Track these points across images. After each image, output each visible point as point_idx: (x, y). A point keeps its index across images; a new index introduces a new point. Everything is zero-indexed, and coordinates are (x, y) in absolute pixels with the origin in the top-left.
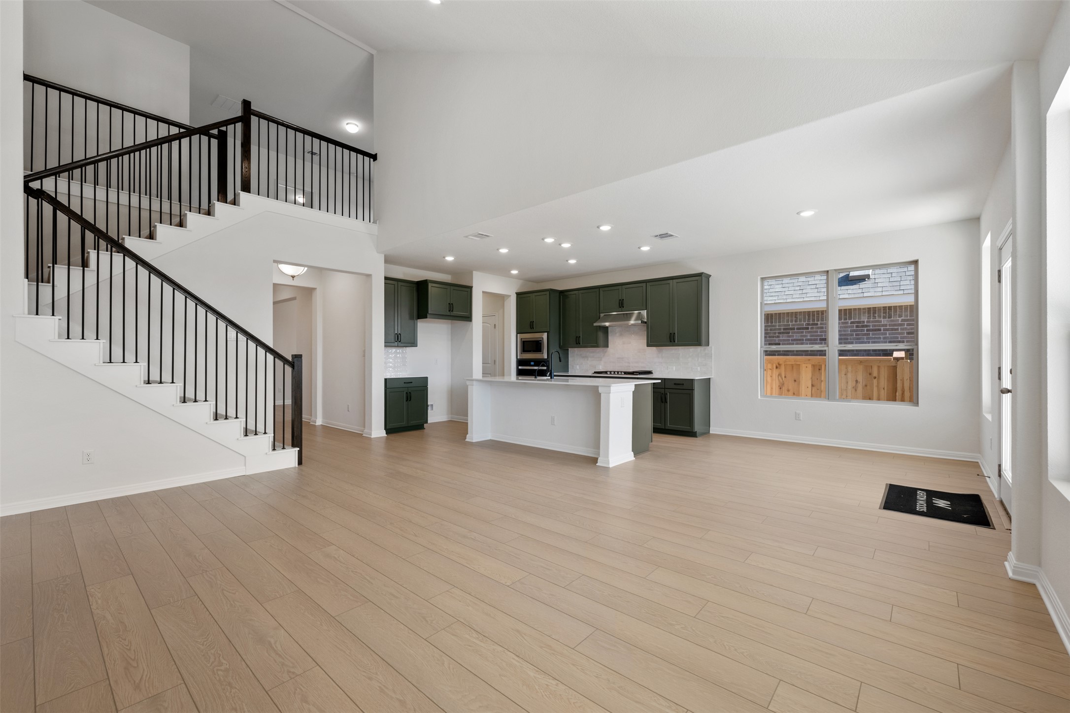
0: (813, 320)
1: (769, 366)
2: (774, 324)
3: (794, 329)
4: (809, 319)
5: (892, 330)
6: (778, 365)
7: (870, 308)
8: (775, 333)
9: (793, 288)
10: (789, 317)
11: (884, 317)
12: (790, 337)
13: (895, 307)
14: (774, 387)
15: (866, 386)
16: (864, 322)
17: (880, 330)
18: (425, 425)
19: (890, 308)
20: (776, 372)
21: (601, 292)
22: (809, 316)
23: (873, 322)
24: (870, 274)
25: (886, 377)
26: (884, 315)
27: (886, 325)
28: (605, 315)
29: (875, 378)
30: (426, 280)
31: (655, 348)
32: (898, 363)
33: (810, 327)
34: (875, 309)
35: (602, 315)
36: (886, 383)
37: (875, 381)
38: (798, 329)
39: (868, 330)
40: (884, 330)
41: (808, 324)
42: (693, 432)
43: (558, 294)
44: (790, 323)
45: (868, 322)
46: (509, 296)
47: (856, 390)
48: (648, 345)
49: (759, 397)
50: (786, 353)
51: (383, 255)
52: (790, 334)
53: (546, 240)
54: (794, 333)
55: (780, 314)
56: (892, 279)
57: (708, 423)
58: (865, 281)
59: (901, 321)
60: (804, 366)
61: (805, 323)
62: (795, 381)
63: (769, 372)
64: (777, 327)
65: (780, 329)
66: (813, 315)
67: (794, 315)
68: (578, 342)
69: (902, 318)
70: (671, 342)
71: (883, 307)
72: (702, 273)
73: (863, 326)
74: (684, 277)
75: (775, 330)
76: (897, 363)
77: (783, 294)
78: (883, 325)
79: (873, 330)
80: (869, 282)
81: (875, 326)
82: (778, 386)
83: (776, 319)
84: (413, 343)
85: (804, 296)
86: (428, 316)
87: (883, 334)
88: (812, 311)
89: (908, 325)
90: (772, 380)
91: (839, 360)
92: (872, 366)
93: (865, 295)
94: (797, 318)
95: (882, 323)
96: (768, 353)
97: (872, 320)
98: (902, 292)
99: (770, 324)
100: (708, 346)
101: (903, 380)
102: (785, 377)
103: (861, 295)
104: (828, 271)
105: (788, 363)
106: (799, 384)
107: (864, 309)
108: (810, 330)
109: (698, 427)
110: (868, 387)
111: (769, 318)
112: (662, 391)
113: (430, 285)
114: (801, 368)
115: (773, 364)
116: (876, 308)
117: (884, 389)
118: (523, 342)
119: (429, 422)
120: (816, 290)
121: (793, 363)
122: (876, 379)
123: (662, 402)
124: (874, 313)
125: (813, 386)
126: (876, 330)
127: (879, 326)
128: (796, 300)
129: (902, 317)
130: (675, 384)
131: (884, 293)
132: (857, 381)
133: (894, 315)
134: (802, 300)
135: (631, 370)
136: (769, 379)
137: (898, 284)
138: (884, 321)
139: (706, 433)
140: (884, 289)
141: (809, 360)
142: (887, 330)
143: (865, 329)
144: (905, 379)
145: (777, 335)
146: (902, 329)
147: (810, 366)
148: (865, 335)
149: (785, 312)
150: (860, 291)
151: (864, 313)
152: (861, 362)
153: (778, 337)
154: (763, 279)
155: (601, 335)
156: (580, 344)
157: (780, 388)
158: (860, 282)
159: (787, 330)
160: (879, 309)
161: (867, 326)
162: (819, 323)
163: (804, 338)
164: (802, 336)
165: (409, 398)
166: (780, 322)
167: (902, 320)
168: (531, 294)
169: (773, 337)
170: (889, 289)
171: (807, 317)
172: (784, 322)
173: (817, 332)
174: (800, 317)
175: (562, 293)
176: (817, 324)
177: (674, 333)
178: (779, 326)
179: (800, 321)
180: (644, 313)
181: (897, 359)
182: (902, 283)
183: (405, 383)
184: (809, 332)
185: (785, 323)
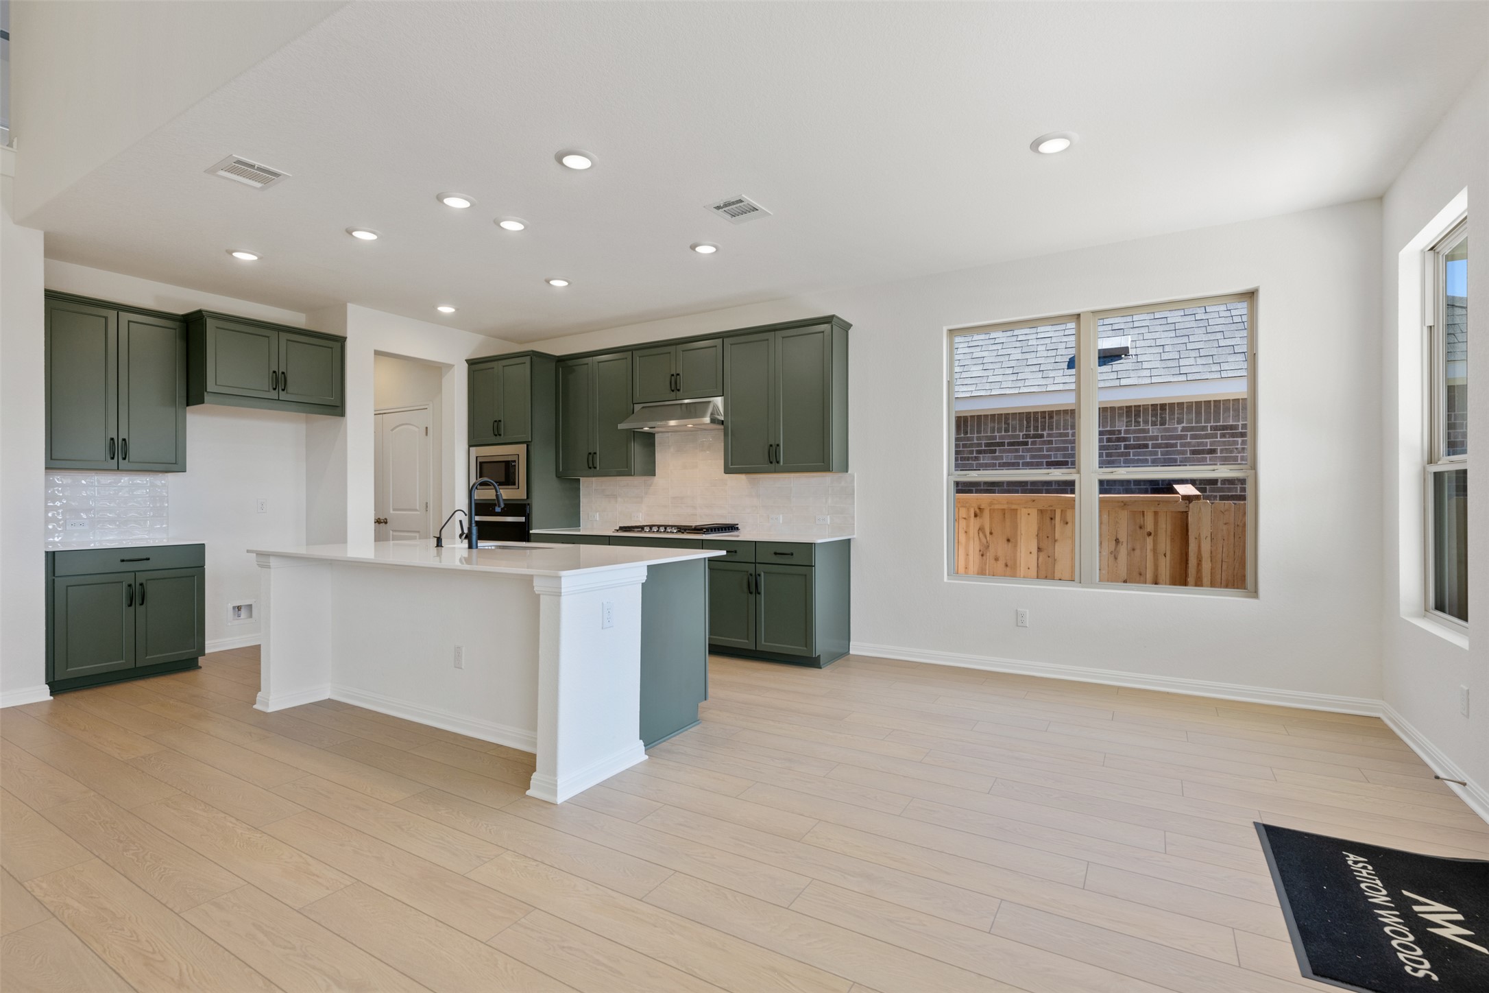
0: (1036, 429)
1: (963, 512)
2: (969, 435)
3: (1002, 444)
4: (1028, 427)
5: (1167, 446)
6: (978, 511)
7: (1131, 407)
8: (971, 452)
9: (1001, 371)
10: (994, 422)
11: (1154, 424)
12: (996, 460)
13: (1172, 405)
14: (971, 552)
15: (1134, 550)
16: (1120, 432)
17: (1146, 446)
18: (201, 660)
19: (1163, 406)
20: (974, 524)
21: (637, 360)
22: (1029, 422)
23: (1135, 432)
24: (1129, 346)
25: (1169, 533)
26: (1154, 419)
27: (1156, 438)
28: (643, 407)
29: (1149, 534)
30: (200, 312)
31: (743, 477)
32: (1191, 505)
33: (1030, 440)
34: (1137, 408)
35: (638, 407)
36: (1168, 548)
37: (1149, 540)
38: (1010, 444)
39: (1126, 447)
40: (1154, 446)
41: (1027, 436)
42: (812, 658)
43: (554, 364)
44: (996, 434)
45: (1127, 432)
46: (450, 366)
47: (1116, 558)
48: (727, 471)
49: (946, 579)
50: (991, 487)
51: (43, 232)
52: (997, 454)
53: (448, 201)
54: (1004, 451)
55: (979, 417)
56: (1165, 356)
57: (844, 632)
58: (1121, 359)
59: (1181, 431)
60: (1024, 511)
61: (1021, 434)
62: (1008, 540)
63: (963, 523)
64: (975, 441)
65: (980, 445)
66: (1036, 420)
67: (1003, 419)
68: (591, 465)
69: (1183, 425)
70: (771, 463)
71: (1152, 405)
72: (833, 316)
73: (1119, 440)
74: (799, 324)
75: (971, 445)
76: (1188, 507)
77: (985, 380)
78: (1152, 438)
79: (1134, 447)
80: (1127, 361)
81: (1137, 439)
82: (977, 549)
83: (972, 426)
84: (175, 463)
85: (1020, 384)
86: (206, 398)
87: (1152, 453)
88: (1034, 412)
89: (1193, 437)
90: (968, 539)
91: (1101, 501)
92: (1143, 512)
93: (1123, 382)
94: (1008, 424)
95: (1151, 434)
96: (962, 488)
97: (1133, 428)
98: (1183, 378)
99: (962, 435)
100: (847, 472)
101: (1198, 539)
102: (991, 533)
103: (1117, 383)
104: (1079, 315)
105: (997, 507)
106: (1015, 546)
107: (1120, 408)
108: (1030, 446)
109: (822, 643)
110: (1138, 552)
111: (963, 424)
112: (751, 568)
113: (211, 324)
114: (1019, 516)
115: (968, 510)
116: (1140, 406)
117: (1165, 555)
118: (481, 463)
119: (207, 651)
120: (1040, 375)
121: (1005, 507)
122: (1151, 537)
123: (751, 593)
124: (1137, 415)
125: (1039, 549)
126: (1139, 446)
127: (1145, 438)
128: (1008, 392)
129: (1183, 422)
130: (776, 554)
131: (1155, 380)
132: (1117, 541)
133: (1169, 419)
134: (1016, 391)
135: (694, 524)
136: (962, 537)
137: (1175, 364)
138: (1153, 431)
139: (841, 653)
140: (1154, 372)
141: (1034, 501)
142: (1159, 446)
143: (1123, 444)
144: (1203, 536)
145: (975, 455)
146: (1182, 445)
147: (1034, 513)
148: (1122, 454)
149: (989, 413)
150: (1114, 376)
151: (1120, 415)
152: (1124, 504)
153: (977, 458)
154: (952, 332)
155: (637, 450)
156: (595, 468)
157: (982, 555)
158: (1112, 361)
159: (992, 447)
160: (1146, 407)
161: (1125, 439)
162: (1045, 433)
163: (1021, 461)
164: (1016, 457)
165: (137, 596)
166: (979, 432)
167: (1184, 429)
168: (496, 363)
169: (968, 459)
170: (1161, 372)
171: (1025, 422)
172: (987, 433)
173: (1041, 450)
174: (1014, 422)
175: (565, 364)
176: (1042, 436)
177: (778, 445)
178: (978, 438)
179: (1014, 430)
180: (719, 401)
181: (1188, 499)
182: (1182, 362)
183: (123, 561)
184: (1029, 450)
185: (989, 434)
